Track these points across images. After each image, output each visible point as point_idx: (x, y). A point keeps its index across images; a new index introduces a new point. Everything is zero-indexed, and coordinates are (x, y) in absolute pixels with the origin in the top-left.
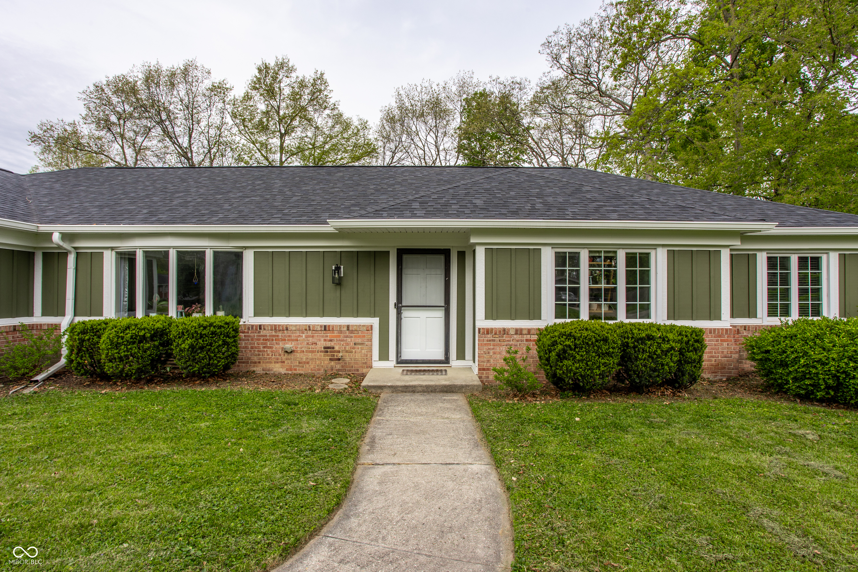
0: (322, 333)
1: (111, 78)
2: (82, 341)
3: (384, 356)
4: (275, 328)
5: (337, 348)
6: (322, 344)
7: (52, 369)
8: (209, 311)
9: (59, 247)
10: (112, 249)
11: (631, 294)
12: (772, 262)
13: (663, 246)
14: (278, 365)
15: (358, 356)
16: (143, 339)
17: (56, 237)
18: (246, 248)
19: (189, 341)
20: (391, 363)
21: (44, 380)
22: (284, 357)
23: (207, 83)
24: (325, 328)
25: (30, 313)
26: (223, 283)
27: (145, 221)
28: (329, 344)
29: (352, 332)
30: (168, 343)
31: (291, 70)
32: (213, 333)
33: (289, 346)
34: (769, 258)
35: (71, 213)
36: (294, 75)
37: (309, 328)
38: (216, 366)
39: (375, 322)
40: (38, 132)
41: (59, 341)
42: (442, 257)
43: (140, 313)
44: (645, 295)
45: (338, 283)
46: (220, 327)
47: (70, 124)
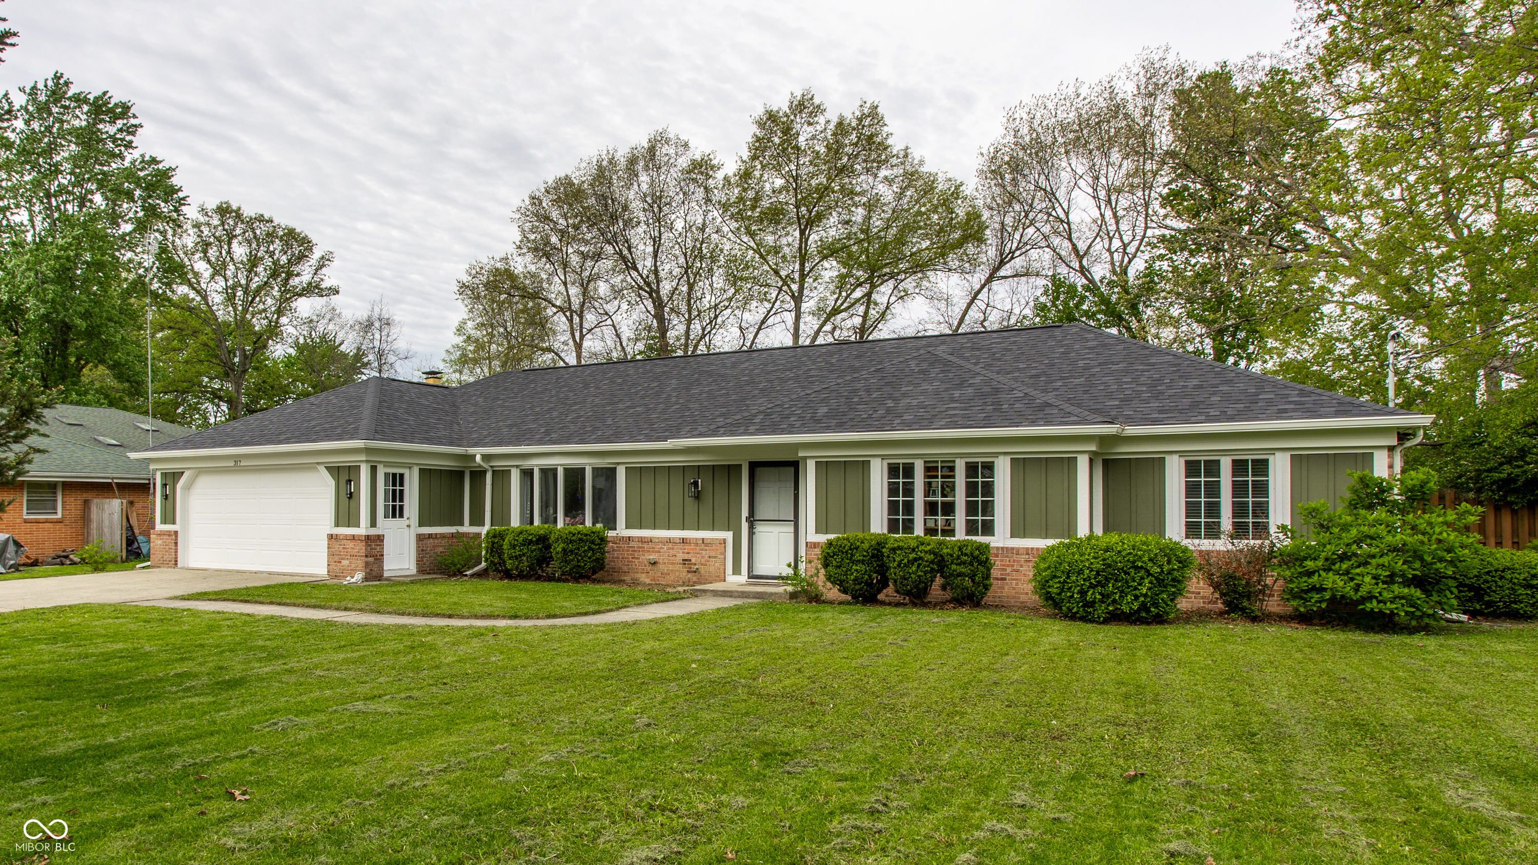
0: (681, 546)
1: (550, 182)
2: (493, 543)
3: (737, 570)
4: (642, 540)
5: (693, 561)
6: (681, 556)
7: (476, 569)
8: (588, 523)
9: (480, 466)
10: (517, 466)
11: (971, 508)
12: (1192, 468)
13: (1005, 453)
14: (644, 575)
15: (712, 569)
16: (531, 542)
17: (478, 458)
18: (618, 464)
19: (562, 545)
20: (743, 578)
21: (472, 576)
22: (649, 568)
23: (683, 162)
24: (684, 541)
25: (462, 524)
26: (600, 499)
27: (540, 442)
28: (686, 557)
29: (707, 545)
30: (548, 547)
31: (819, 109)
32: (580, 539)
33: (653, 557)
34: (1188, 463)
35: (489, 435)
36: (821, 120)
37: (669, 541)
38: (583, 568)
39: (728, 535)
40: (466, 278)
41: (480, 545)
42: (792, 469)
43: (537, 522)
44: (988, 508)
45: (697, 496)
46: (586, 535)
47: (501, 260)
